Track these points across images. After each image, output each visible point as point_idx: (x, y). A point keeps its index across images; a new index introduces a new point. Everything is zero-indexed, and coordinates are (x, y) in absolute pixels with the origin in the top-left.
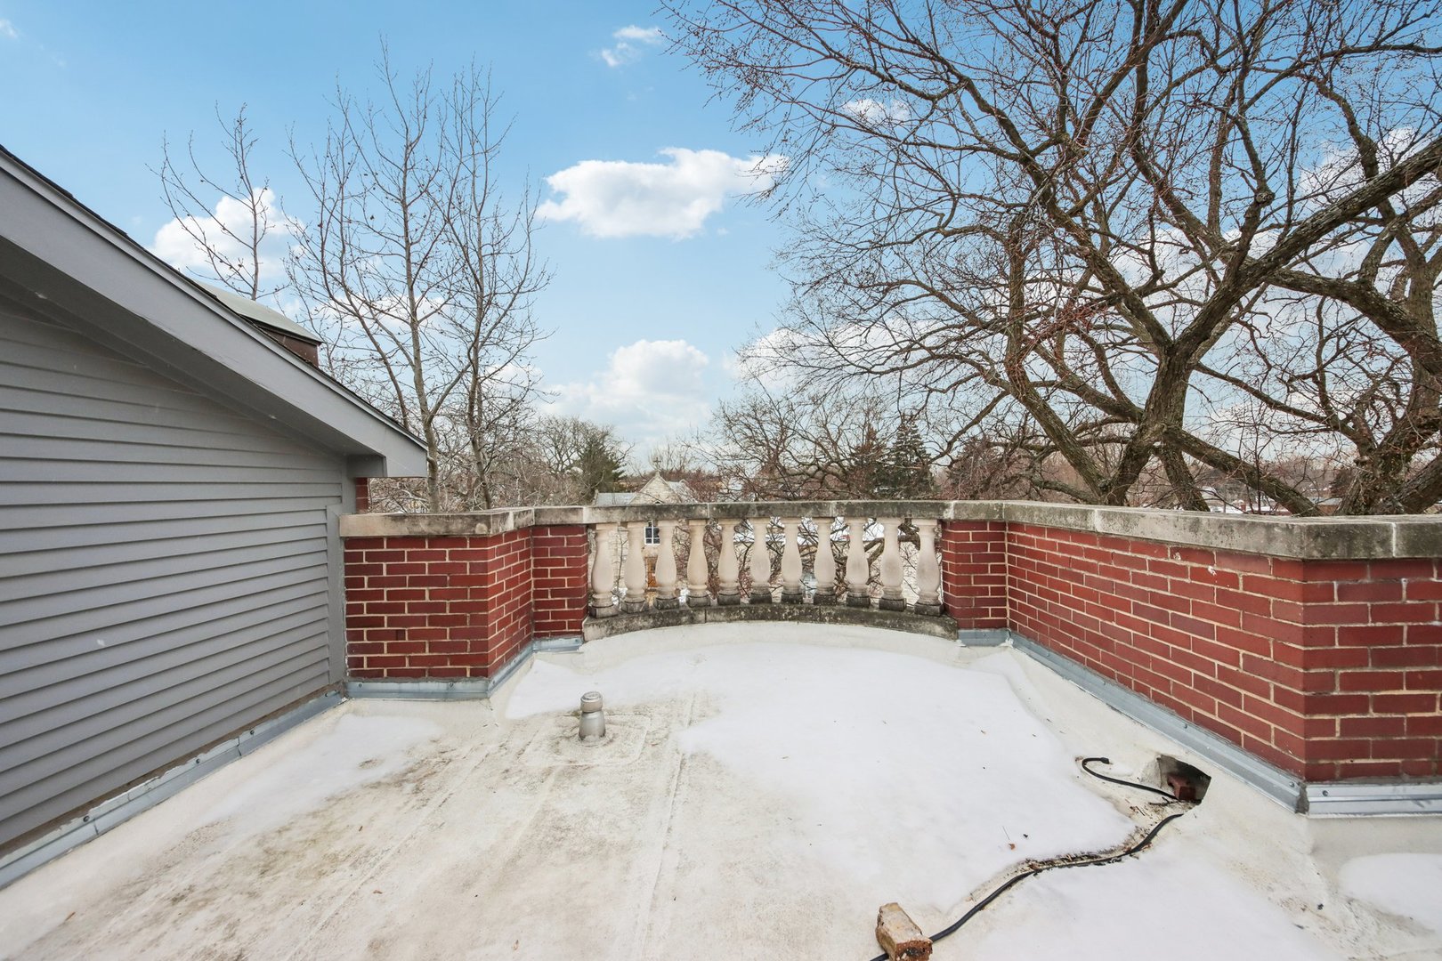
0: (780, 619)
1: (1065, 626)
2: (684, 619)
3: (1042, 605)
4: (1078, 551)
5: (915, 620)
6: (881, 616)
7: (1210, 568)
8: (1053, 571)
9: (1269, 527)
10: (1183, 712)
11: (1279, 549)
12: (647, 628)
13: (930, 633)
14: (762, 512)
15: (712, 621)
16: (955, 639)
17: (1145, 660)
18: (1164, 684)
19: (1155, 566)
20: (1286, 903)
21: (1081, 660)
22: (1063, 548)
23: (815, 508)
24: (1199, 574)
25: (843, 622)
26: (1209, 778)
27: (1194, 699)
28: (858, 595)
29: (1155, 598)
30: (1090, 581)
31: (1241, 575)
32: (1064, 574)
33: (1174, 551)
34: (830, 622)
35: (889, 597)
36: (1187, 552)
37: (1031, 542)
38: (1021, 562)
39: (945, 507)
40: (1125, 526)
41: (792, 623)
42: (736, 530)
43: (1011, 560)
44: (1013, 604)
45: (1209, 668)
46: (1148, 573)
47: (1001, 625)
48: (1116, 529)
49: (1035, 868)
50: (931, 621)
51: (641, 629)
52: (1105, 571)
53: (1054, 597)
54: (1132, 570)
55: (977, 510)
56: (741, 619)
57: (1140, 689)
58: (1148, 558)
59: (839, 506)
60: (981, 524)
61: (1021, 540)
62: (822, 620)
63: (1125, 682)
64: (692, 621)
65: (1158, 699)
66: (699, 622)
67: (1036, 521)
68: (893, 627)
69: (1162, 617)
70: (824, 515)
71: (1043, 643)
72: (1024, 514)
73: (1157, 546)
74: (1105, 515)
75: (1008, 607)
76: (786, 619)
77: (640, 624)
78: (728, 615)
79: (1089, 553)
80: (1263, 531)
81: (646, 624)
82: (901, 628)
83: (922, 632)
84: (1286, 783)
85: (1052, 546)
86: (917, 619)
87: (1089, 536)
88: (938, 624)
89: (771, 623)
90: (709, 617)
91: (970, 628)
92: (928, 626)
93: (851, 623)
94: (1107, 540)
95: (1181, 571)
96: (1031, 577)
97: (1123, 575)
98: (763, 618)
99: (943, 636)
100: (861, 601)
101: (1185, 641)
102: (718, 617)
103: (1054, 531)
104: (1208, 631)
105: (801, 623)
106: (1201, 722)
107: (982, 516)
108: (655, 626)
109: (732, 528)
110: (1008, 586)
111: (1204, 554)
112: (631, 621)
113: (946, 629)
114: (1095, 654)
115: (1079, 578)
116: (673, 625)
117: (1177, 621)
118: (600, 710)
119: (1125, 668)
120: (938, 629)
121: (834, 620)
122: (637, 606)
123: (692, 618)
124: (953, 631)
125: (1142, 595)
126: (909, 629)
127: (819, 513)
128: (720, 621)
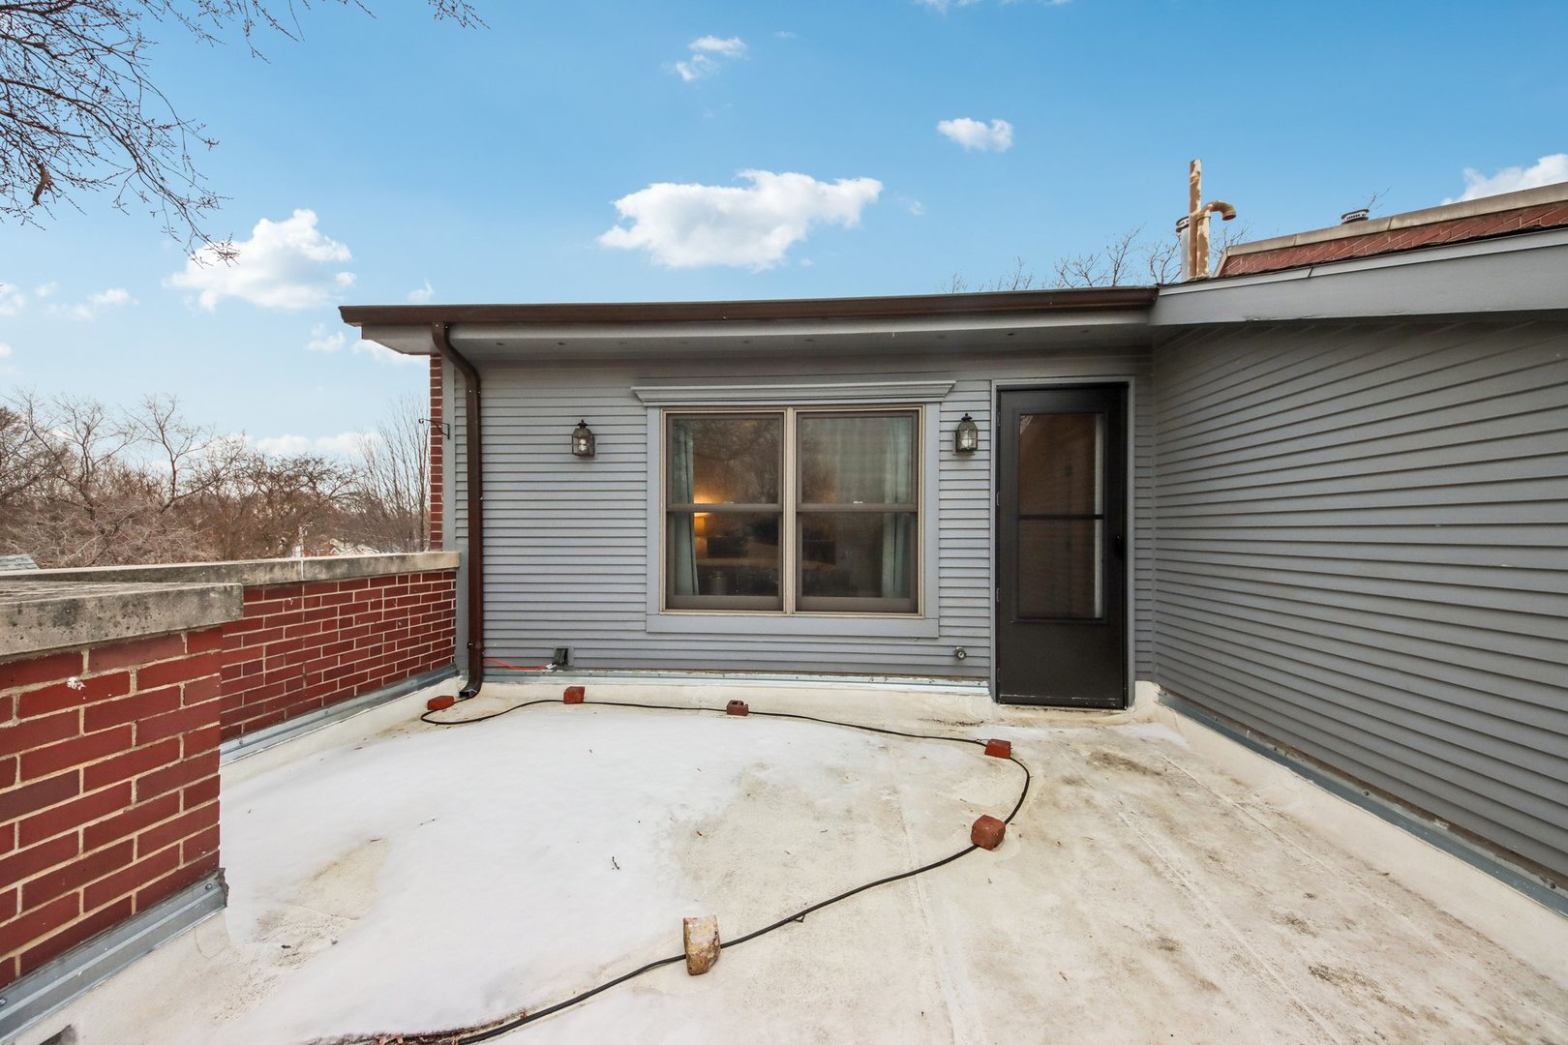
11: (215, 617)
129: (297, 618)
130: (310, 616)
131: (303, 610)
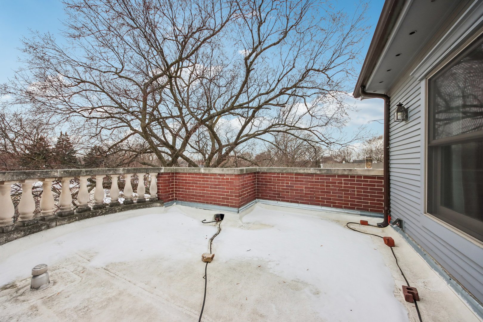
0: (96, 216)
1: (192, 195)
2: (43, 227)
3: (186, 192)
4: (197, 178)
5: (150, 204)
6: (138, 205)
7: (225, 177)
8: (190, 183)
9: (234, 170)
10: (219, 205)
11: (236, 173)
12: (20, 237)
13: (156, 206)
14: (88, 173)
15: (60, 225)
16: (163, 206)
17: (212, 197)
18: (216, 201)
19: (214, 178)
20: (239, 227)
21: (197, 202)
22: (192, 177)
23: (113, 171)
24: (223, 179)
25: (125, 210)
26: (224, 215)
27: (221, 201)
28: (130, 200)
29: (214, 185)
30: (199, 184)
31: (230, 178)
32: (192, 183)
33: (218, 175)
34: (119, 212)
35: (141, 198)
36: (220, 175)
37: (183, 177)
38: (179, 182)
39: (161, 169)
40: (209, 171)
41: (101, 216)
42: (71, 182)
43: (176, 182)
44: (176, 194)
45: (224, 195)
46: (213, 180)
47: (173, 200)
48: (207, 172)
49: (212, 240)
50: (156, 203)
51: (16, 239)
52: (203, 181)
53: (190, 189)
54: (209, 180)
55: (169, 170)
56: (76, 220)
57: (211, 203)
58: (213, 177)
59: (124, 170)
60: (169, 173)
61: (179, 177)
62: (116, 212)
63: (207, 203)
64: (49, 227)
65: (214, 204)
66: (53, 227)
67: (185, 171)
68: (143, 207)
69: (216, 188)
70: (117, 173)
71: (186, 201)
72: (182, 170)
73: (215, 175)
74: (204, 169)
75: (174, 195)
76: (99, 215)
77: (15, 236)
78: (69, 220)
79: (199, 178)
80: (233, 170)
81: (19, 235)
82: (146, 207)
83: (153, 207)
84: (236, 209)
85: (189, 177)
86: (152, 203)
87: (200, 174)
88: (158, 203)
89: (91, 218)
90: (58, 223)
91: (166, 202)
92: (155, 204)
93: (128, 210)
94: (204, 174)
95: (219, 179)
96: (182, 185)
97: (207, 181)
98: (88, 217)
99: (160, 206)
100: (131, 202)
101: (220, 191)
102: (63, 222)
103: (190, 174)
104: (224, 188)
105: (105, 216)
106: (223, 205)
107: (170, 171)
108: (25, 235)
109: (69, 181)
110: (174, 189)
111: (223, 175)
112: (9, 236)
113: (161, 204)
114: (200, 199)
115: (197, 183)
116: (36, 232)
117: (219, 188)
118: (45, 272)
119: (208, 200)
120: (158, 204)
121: (121, 210)
122: (10, 228)
123: (48, 226)
124: (162, 204)
125: (212, 184)
126: (149, 207)
127: (115, 172)
128: (64, 224)
129: (313, 182)
130: (316, 182)
131: (314, 180)
